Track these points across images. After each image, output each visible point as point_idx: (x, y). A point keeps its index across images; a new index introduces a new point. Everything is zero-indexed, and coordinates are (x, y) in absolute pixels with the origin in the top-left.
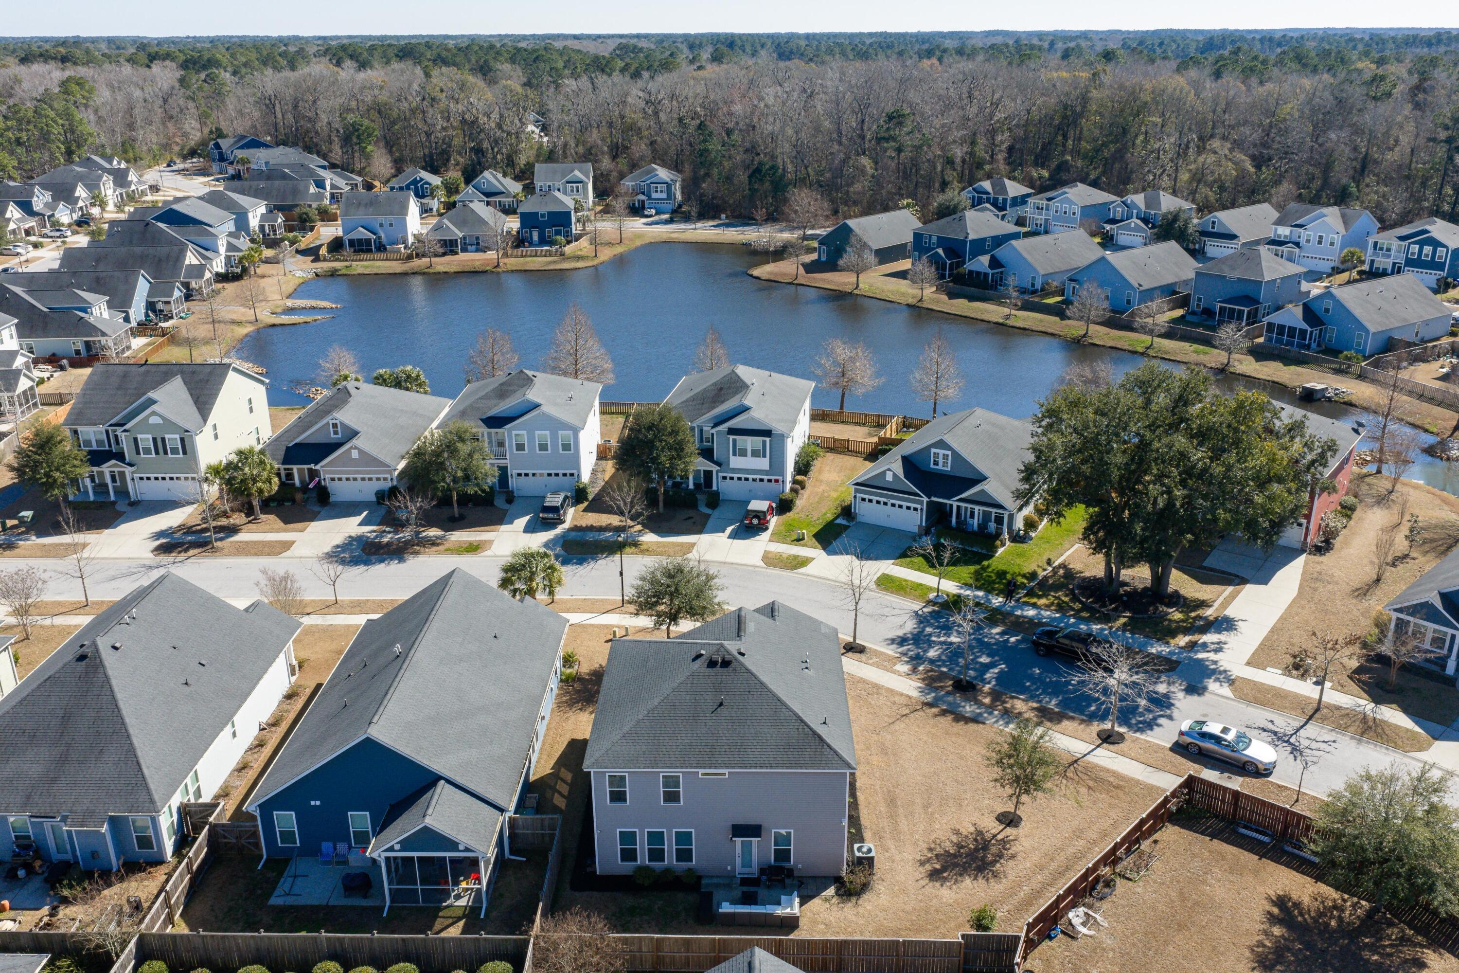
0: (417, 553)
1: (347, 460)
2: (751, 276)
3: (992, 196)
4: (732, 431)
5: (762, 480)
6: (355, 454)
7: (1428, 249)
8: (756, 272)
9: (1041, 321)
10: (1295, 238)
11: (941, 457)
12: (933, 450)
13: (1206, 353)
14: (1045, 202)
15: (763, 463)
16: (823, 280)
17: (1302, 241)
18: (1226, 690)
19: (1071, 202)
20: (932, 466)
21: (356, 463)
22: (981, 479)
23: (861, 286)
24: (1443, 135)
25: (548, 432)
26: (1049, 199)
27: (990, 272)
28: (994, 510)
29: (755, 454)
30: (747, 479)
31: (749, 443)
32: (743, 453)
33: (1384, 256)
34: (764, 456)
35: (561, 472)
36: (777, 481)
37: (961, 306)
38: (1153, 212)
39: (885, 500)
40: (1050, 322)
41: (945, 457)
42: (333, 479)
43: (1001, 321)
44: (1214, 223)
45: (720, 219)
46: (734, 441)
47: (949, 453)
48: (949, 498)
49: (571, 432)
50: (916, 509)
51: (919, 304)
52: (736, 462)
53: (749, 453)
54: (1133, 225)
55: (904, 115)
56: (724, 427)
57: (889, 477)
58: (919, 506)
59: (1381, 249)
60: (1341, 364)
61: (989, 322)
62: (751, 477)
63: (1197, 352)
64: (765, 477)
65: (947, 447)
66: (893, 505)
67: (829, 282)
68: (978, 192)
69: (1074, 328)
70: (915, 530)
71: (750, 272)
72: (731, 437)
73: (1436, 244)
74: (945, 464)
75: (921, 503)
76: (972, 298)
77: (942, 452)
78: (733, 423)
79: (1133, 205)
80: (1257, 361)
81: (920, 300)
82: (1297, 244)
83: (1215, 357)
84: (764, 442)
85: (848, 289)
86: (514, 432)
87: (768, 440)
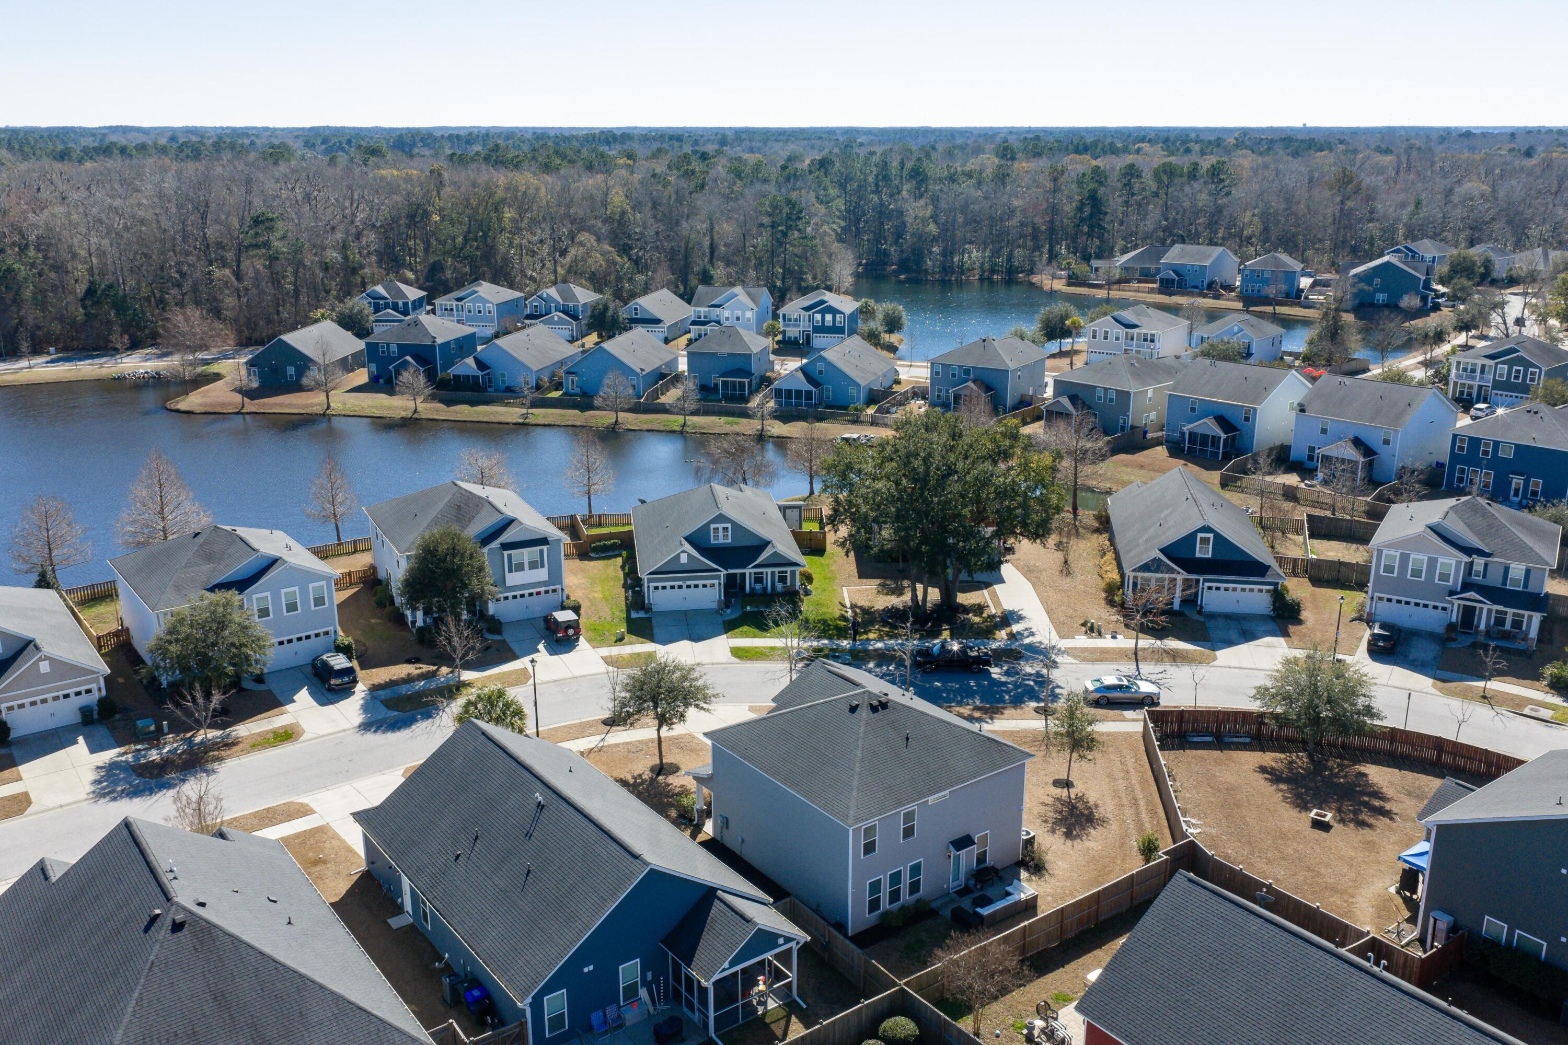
0: (220, 759)
1: (35, 677)
2: (178, 411)
3: (390, 300)
4: (506, 546)
5: (538, 593)
6: (44, 667)
7: (829, 317)
8: (183, 405)
9: (562, 415)
10: (714, 318)
11: (721, 530)
12: (712, 526)
13: (737, 423)
14: (455, 303)
15: (542, 574)
16: (281, 405)
17: (723, 320)
18: (1069, 659)
19: (485, 301)
20: (712, 541)
21: (45, 678)
22: (766, 544)
23: (332, 405)
24: (766, 220)
25: (296, 588)
26: (459, 299)
27: (480, 373)
28: (788, 569)
29: (533, 565)
30: (522, 596)
31: (526, 554)
32: (520, 567)
33: (794, 326)
34: (542, 566)
35: (312, 633)
36: (554, 591)
37: (463, 412)
38: (571, 304)
39: (680, 583)
40: (572, 416)
41: (725, 529)
42: (10, 709)
43: (521, 421)
44: (636, 309)
45: (48, 353)
46: (510, 556)
47: (729, 525)
48: (744, 567)
49: (324, 583)
50: (713, 586)
51: (416, 416)
52: (513, 579)
53: (526, 566)
54: (556, 318)
55: (272, 220)
56: (495, 544)
57: (684, 559)
58: (716, 582)
59: (790, 320)
60: (853, 415)
61: (508, 424)
62: (526, 592)
63: (731, 424)
64: (542, 589)
65: (726, 519)
66: (689, 587)
67: (289, 406)
68: (374, 298)
69: (603, 418)
70: (714, 606)
71: (171, 405)
72: (506, 553)
73: (834, 311)
74: (725, 537)
75: (718, 577)
76: (473, 403)
77: (721, 526)
78: (505, 537)
79: (550, 299)
80: (785, 423)
81: (415, 411)
82: (718, 322)
83: (749, 426)
84: (541, 552)
85: (318, 410)
86: (255, 596)
87: (545, 548)
